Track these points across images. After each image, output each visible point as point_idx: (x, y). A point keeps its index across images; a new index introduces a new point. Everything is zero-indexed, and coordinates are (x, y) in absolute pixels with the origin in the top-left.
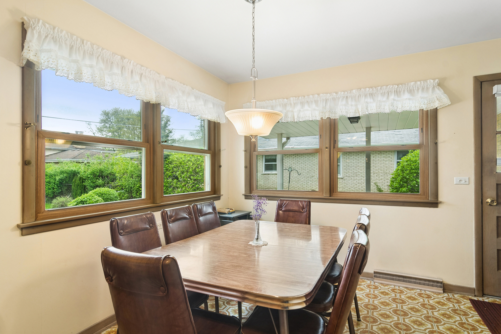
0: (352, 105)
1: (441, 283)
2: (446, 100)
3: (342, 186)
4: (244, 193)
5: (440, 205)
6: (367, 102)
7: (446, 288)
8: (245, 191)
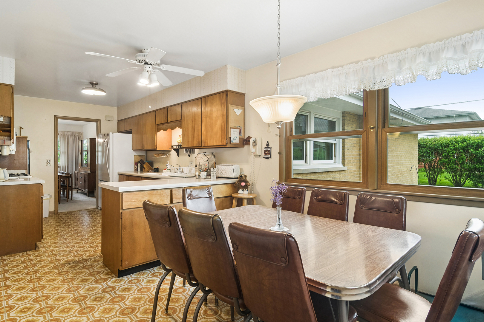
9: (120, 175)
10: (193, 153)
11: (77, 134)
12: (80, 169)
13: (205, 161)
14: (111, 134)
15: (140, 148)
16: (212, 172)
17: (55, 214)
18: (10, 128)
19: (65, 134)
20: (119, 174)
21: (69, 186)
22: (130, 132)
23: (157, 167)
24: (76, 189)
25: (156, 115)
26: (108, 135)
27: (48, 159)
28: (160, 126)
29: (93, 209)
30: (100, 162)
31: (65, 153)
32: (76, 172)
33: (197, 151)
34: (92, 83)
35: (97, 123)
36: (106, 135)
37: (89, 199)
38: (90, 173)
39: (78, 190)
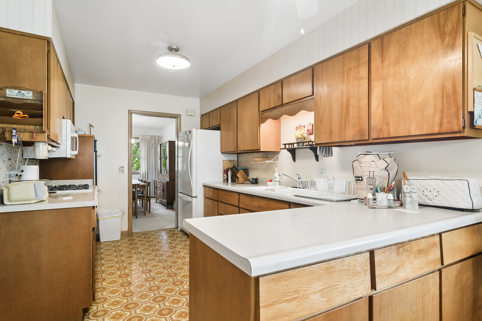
9: (206, 188)
10: (330, 155)
11: (157, 138)
12: (159, 176)
13: (382, 170)
14: (194, 131)
15: (232, 149)
16: (407, 195)
17: (128, 235)
18: (42, 111)
19: (145, 138)
20: (205, 186)
21: (147, 197)
22: (218, 128)
23: (256, 177)
24: (155, 197)
25: (259, 97)
26: (190, 132)
27: (121, 165)
28: (267, 114)
29: (172, 229)
30: (180, 169)
31: (145, 158)
32: (156, 179)
33: (335, 150)
34: (171, 49)
35: (177, 119)
36: (188, 133)
37: (168, 212)
38: (169, 181)
39: (157, 199)
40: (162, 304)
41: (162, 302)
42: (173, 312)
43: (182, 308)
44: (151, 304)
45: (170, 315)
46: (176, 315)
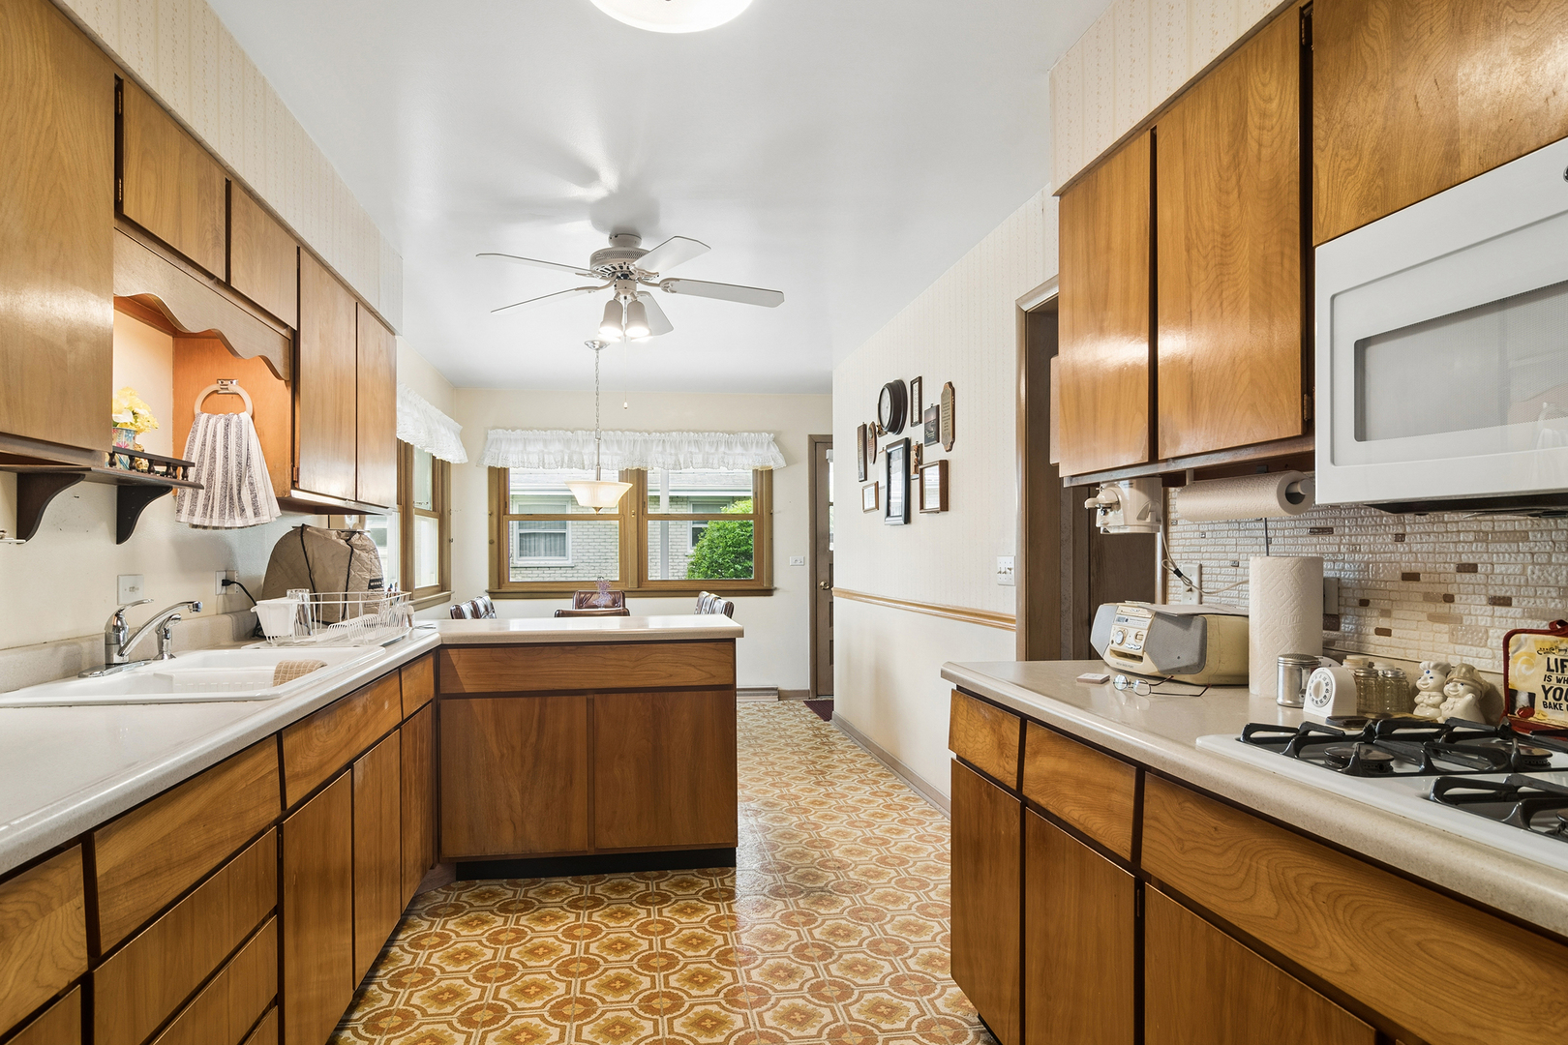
0: (671, 454)
1: (776, 689)
2: (782, 462)
3: (655, 573)
4: (487, 588)
5: (775, 593)
6: (691, 452)
7: (781, 695)
8: (490, 585)
40: (755, 1024)
41: (752, 1030)
42: (725, 990)
43: (699, 997)
44: (788, 1031)
45: (737, 985)
46: (720, 983)
